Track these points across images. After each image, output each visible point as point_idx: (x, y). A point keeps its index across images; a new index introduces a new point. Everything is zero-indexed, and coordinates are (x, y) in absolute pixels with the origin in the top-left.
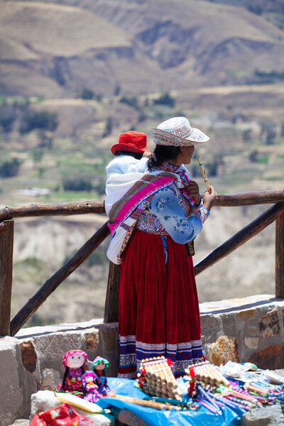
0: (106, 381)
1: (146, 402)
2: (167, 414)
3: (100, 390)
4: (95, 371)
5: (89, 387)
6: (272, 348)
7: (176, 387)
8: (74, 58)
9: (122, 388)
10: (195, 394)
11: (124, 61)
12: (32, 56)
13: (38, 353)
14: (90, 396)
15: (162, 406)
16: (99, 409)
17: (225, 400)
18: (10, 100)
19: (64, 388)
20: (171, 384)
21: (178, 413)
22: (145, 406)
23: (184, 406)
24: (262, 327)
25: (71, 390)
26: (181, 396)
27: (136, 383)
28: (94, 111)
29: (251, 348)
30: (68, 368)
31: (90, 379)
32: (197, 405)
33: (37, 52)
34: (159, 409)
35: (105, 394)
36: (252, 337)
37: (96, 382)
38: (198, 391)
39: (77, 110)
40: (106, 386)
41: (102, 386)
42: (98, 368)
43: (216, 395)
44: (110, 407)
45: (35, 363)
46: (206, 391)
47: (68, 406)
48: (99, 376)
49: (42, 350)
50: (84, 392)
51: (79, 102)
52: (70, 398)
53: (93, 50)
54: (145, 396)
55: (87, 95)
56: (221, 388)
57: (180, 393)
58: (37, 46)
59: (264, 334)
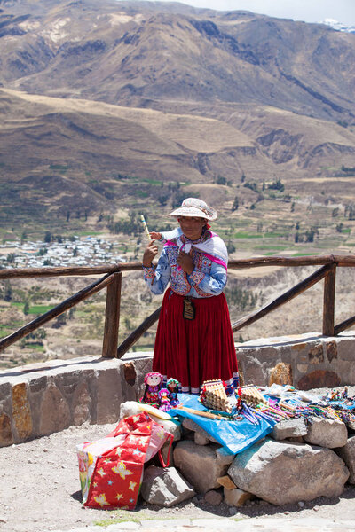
0: (176, 396)
1: (204, 413)
2: (218, 422)
3: (171, 403)
4: (169, 388)
5: (163, 400)
6: (318, 372)
7: (227, 403)
8: (213, 154)
9: (188, 402)
10: (240, 409)
11: (248, 157)
12: (183, 152)
13: (137, 372)
14: (163, 407)
15: (215, 416)
16: (169, 417)
17: (262, 414)
18: (166, 184)
19: (145, 400)
20: (224, 400)
21: (226, 422)
22: (203, 416)
23: (231, 417)
24: (311, 356)
25: (150, 402)
26: (230, 410)
27: (199, 398)
28: (226, 192)
29: (302, 372)
30: (148, 386)
31: (164, 394)
32: (241, 416)
33: (185, 150)
34: (212, 419)
35: (175, 406)
36: (303, 364)
37: (169, 397)
38: (243, 407)
39: (214, 191)
40: (176, 400)
41: (173, 400)
42: (171, 386)
43: (256, 410)
44: (178, 416)
45: (135, 379)
46: (249, 407)
47: (145, 413)
48: (171, 392)
49: (140, 370)
50: (159, 404)
51: (215, 186)
52: (148, 408)
53: (226, 149)
54: (205, 408)
55: (221, 181)
56: (261, 405)
57: (230, 407)
58: (185, 146)
59: (312, 362)
